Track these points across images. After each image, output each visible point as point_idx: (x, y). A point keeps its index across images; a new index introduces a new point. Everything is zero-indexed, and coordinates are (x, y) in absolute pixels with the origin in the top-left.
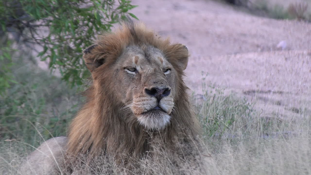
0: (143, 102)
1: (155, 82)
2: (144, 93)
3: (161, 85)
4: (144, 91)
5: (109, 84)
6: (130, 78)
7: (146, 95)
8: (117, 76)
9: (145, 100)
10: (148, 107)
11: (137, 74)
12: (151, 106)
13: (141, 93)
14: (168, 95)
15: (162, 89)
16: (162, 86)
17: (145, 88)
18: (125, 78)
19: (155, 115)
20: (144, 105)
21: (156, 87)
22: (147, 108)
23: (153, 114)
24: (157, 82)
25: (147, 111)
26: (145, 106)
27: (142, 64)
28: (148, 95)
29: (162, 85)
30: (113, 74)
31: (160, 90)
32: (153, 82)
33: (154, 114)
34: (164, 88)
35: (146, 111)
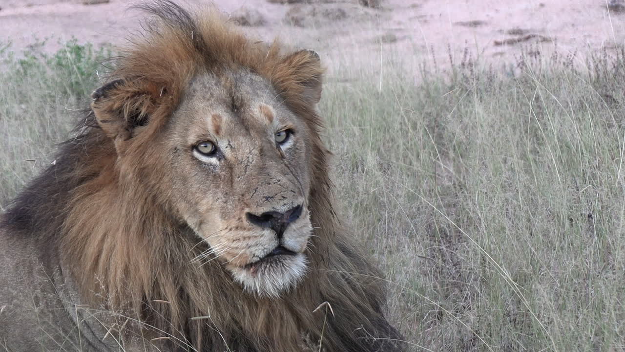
0: (246, 241)
1: (269, 197)
2: (246, 223)
3: (282, 203)
4: (244, 217)
5: (161, 179)
6: (208, 175)
7: (250, 226)
8: (176, 164)
9: (249, 238)
10: (260, 253)
11: (223, 161)
12: (265, 249)
13: (239, 219)
14: (298, 217)
15: (287, 212)
16: (285, 204)
17: (247, 210)
18: (196, 175)
19: (272, 267)
20: (249, 247)
21: (272, 210)
22: (257, 253)
23: (268, 266)
24: (272, 197)
25: (258, 259)
26: (253, 249)
27: (231, 135)
28: (254, 226)
29: (285, 201)
30: (167, 158)
31: (282, 215)
32: (264, 197)
33: (271, 265)
34: (291, 208)
35: (256, 259)
